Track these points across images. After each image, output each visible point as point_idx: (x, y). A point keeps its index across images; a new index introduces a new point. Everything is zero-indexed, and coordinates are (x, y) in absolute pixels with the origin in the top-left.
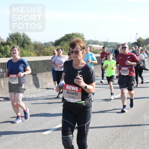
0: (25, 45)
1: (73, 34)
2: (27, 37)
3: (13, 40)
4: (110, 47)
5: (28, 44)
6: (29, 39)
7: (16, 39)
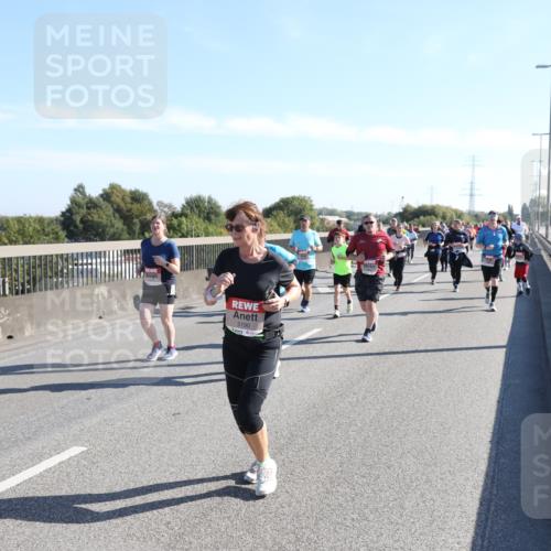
0: (213, 217)
1: (293, 198)
2: (215, 204)
3: (192, 208)
4: (358, 219)
5: (217, 214)
6: (219, 207)
7: (197, 207)
